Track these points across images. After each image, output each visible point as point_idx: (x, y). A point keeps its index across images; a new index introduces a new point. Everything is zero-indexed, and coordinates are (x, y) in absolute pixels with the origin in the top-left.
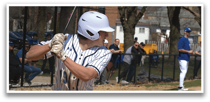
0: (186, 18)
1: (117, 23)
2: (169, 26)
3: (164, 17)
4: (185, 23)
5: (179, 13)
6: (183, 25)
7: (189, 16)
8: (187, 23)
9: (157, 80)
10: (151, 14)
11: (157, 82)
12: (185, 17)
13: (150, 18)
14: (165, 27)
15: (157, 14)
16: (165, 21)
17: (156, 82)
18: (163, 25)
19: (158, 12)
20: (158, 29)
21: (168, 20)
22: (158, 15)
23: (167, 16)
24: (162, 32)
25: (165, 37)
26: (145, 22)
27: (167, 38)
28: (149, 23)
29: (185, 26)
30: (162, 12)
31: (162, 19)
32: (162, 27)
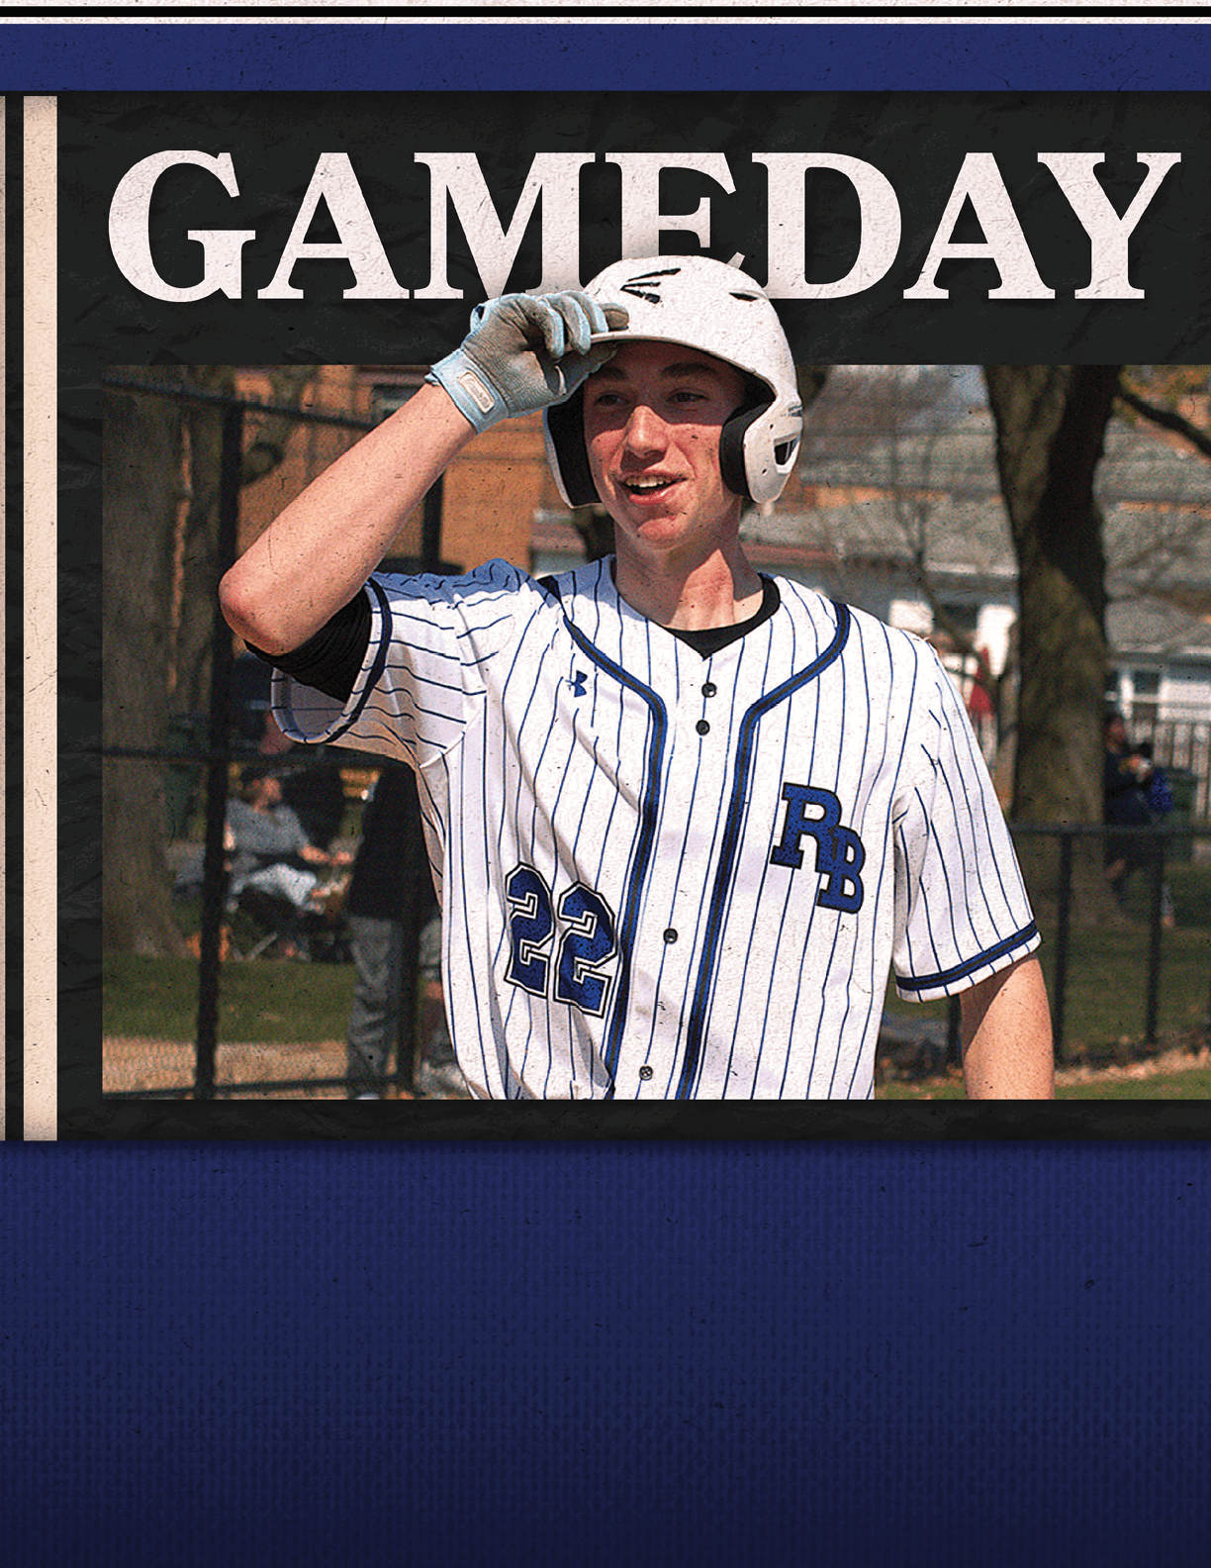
0: (1155, 500)
1: (540, 542)
2: (1007, 569)
3: (960, 495)
4: (1150, 540)
5: (1099, 452)
6: (1133, 563)
7: (1181, 480)
8: (1159, 546)
9: (908, 1056)
10: (843, 470)
11: (906, 1074)
12: (1144, 487)
13: (832, 500)
14: (964, 583)
15: (895, 461)
16: (963, 530)
17: (895, 1079)
18: (952, 559)
19: (906, 447)
20: (907, 597)
21: (993, 517)
22: (910, 474)
23: (992, 480)
24: (937, 622)
25: (971, 666)
26: (792, 538)
27: (982, 678)
28: (826, 545)
29: (1142, 574)
30: (942, 446)
31: (943, 505)
32: (946, 580)
